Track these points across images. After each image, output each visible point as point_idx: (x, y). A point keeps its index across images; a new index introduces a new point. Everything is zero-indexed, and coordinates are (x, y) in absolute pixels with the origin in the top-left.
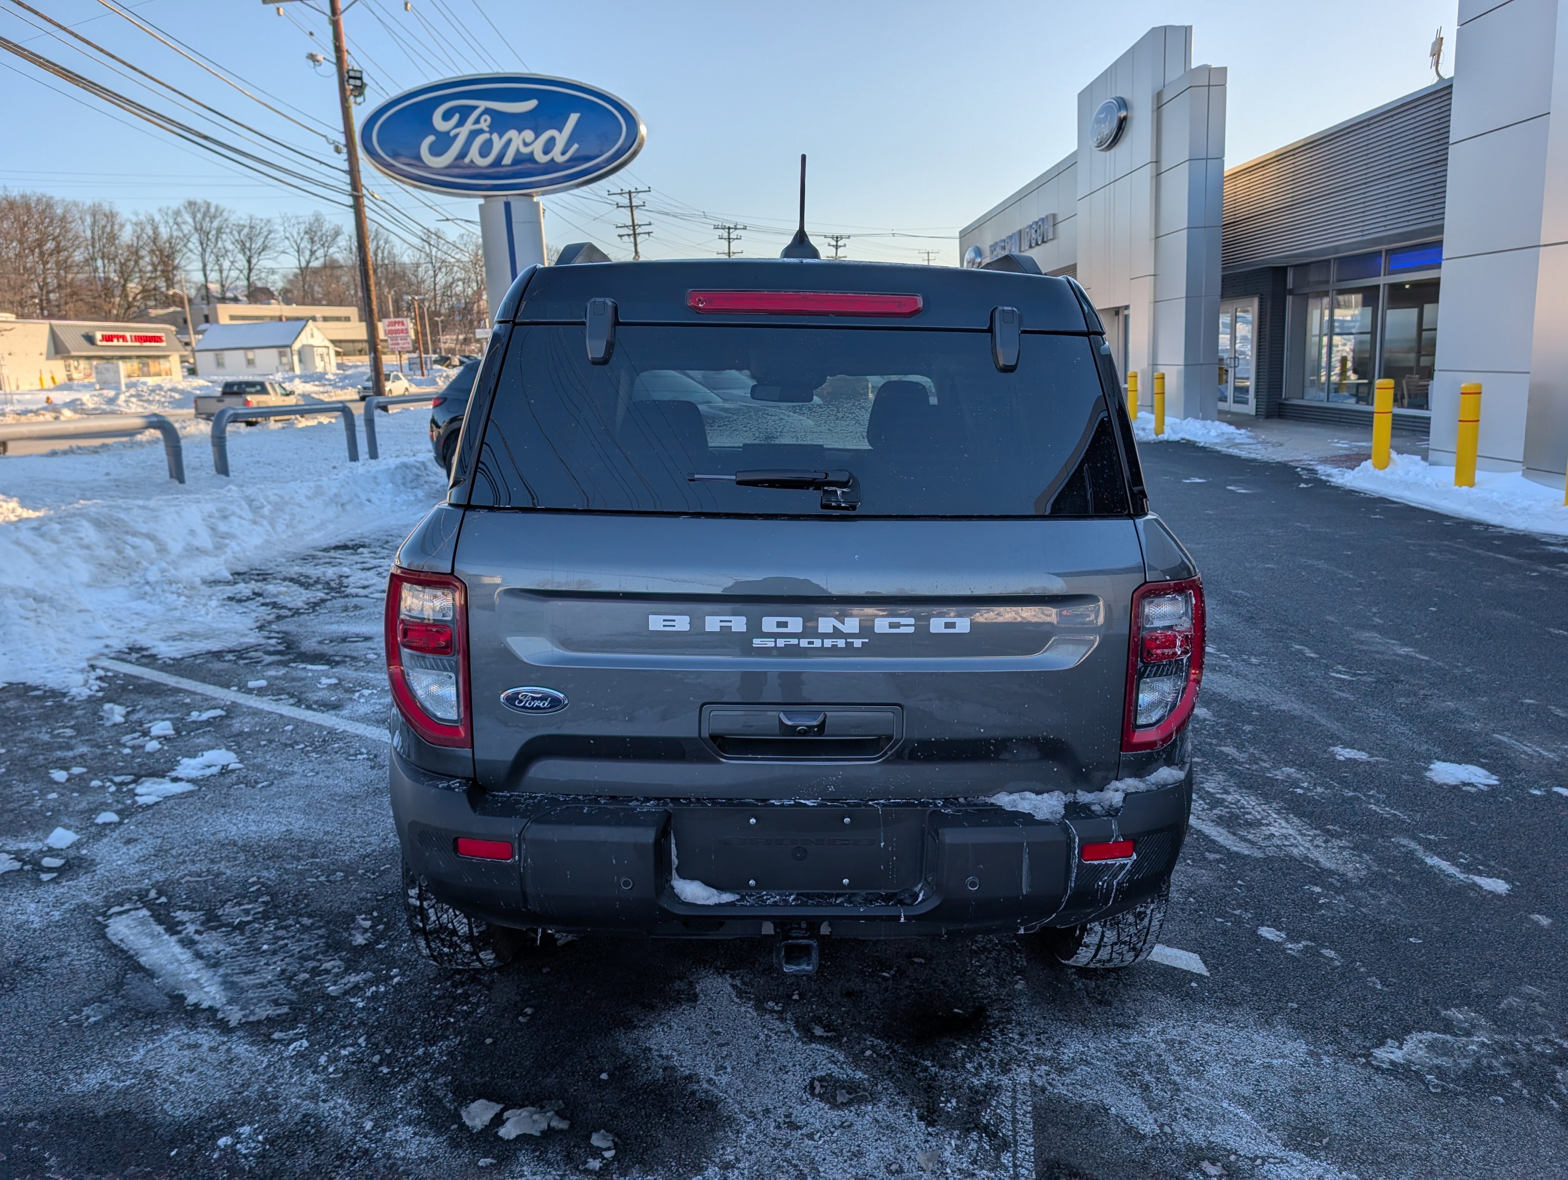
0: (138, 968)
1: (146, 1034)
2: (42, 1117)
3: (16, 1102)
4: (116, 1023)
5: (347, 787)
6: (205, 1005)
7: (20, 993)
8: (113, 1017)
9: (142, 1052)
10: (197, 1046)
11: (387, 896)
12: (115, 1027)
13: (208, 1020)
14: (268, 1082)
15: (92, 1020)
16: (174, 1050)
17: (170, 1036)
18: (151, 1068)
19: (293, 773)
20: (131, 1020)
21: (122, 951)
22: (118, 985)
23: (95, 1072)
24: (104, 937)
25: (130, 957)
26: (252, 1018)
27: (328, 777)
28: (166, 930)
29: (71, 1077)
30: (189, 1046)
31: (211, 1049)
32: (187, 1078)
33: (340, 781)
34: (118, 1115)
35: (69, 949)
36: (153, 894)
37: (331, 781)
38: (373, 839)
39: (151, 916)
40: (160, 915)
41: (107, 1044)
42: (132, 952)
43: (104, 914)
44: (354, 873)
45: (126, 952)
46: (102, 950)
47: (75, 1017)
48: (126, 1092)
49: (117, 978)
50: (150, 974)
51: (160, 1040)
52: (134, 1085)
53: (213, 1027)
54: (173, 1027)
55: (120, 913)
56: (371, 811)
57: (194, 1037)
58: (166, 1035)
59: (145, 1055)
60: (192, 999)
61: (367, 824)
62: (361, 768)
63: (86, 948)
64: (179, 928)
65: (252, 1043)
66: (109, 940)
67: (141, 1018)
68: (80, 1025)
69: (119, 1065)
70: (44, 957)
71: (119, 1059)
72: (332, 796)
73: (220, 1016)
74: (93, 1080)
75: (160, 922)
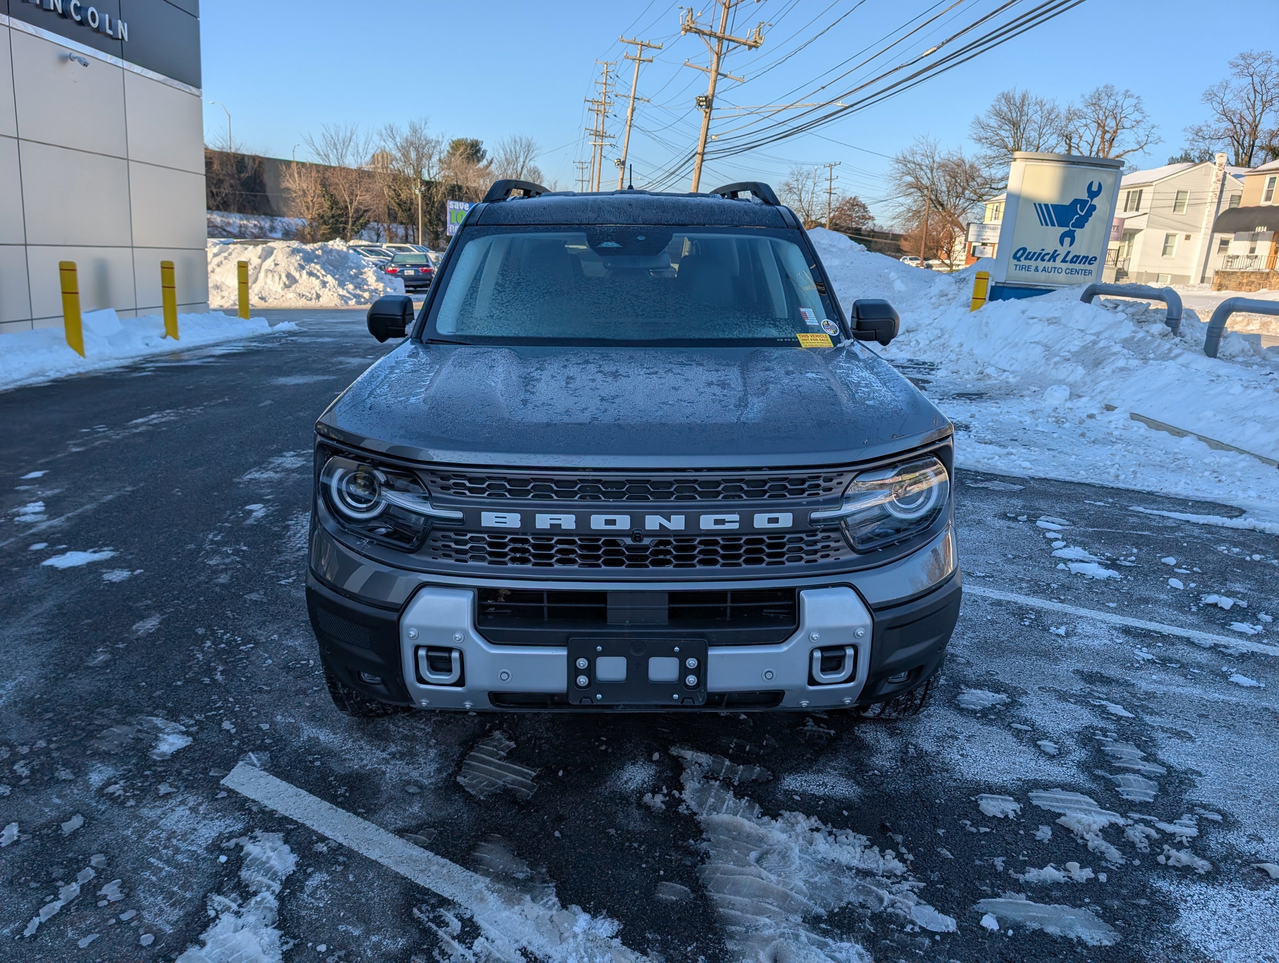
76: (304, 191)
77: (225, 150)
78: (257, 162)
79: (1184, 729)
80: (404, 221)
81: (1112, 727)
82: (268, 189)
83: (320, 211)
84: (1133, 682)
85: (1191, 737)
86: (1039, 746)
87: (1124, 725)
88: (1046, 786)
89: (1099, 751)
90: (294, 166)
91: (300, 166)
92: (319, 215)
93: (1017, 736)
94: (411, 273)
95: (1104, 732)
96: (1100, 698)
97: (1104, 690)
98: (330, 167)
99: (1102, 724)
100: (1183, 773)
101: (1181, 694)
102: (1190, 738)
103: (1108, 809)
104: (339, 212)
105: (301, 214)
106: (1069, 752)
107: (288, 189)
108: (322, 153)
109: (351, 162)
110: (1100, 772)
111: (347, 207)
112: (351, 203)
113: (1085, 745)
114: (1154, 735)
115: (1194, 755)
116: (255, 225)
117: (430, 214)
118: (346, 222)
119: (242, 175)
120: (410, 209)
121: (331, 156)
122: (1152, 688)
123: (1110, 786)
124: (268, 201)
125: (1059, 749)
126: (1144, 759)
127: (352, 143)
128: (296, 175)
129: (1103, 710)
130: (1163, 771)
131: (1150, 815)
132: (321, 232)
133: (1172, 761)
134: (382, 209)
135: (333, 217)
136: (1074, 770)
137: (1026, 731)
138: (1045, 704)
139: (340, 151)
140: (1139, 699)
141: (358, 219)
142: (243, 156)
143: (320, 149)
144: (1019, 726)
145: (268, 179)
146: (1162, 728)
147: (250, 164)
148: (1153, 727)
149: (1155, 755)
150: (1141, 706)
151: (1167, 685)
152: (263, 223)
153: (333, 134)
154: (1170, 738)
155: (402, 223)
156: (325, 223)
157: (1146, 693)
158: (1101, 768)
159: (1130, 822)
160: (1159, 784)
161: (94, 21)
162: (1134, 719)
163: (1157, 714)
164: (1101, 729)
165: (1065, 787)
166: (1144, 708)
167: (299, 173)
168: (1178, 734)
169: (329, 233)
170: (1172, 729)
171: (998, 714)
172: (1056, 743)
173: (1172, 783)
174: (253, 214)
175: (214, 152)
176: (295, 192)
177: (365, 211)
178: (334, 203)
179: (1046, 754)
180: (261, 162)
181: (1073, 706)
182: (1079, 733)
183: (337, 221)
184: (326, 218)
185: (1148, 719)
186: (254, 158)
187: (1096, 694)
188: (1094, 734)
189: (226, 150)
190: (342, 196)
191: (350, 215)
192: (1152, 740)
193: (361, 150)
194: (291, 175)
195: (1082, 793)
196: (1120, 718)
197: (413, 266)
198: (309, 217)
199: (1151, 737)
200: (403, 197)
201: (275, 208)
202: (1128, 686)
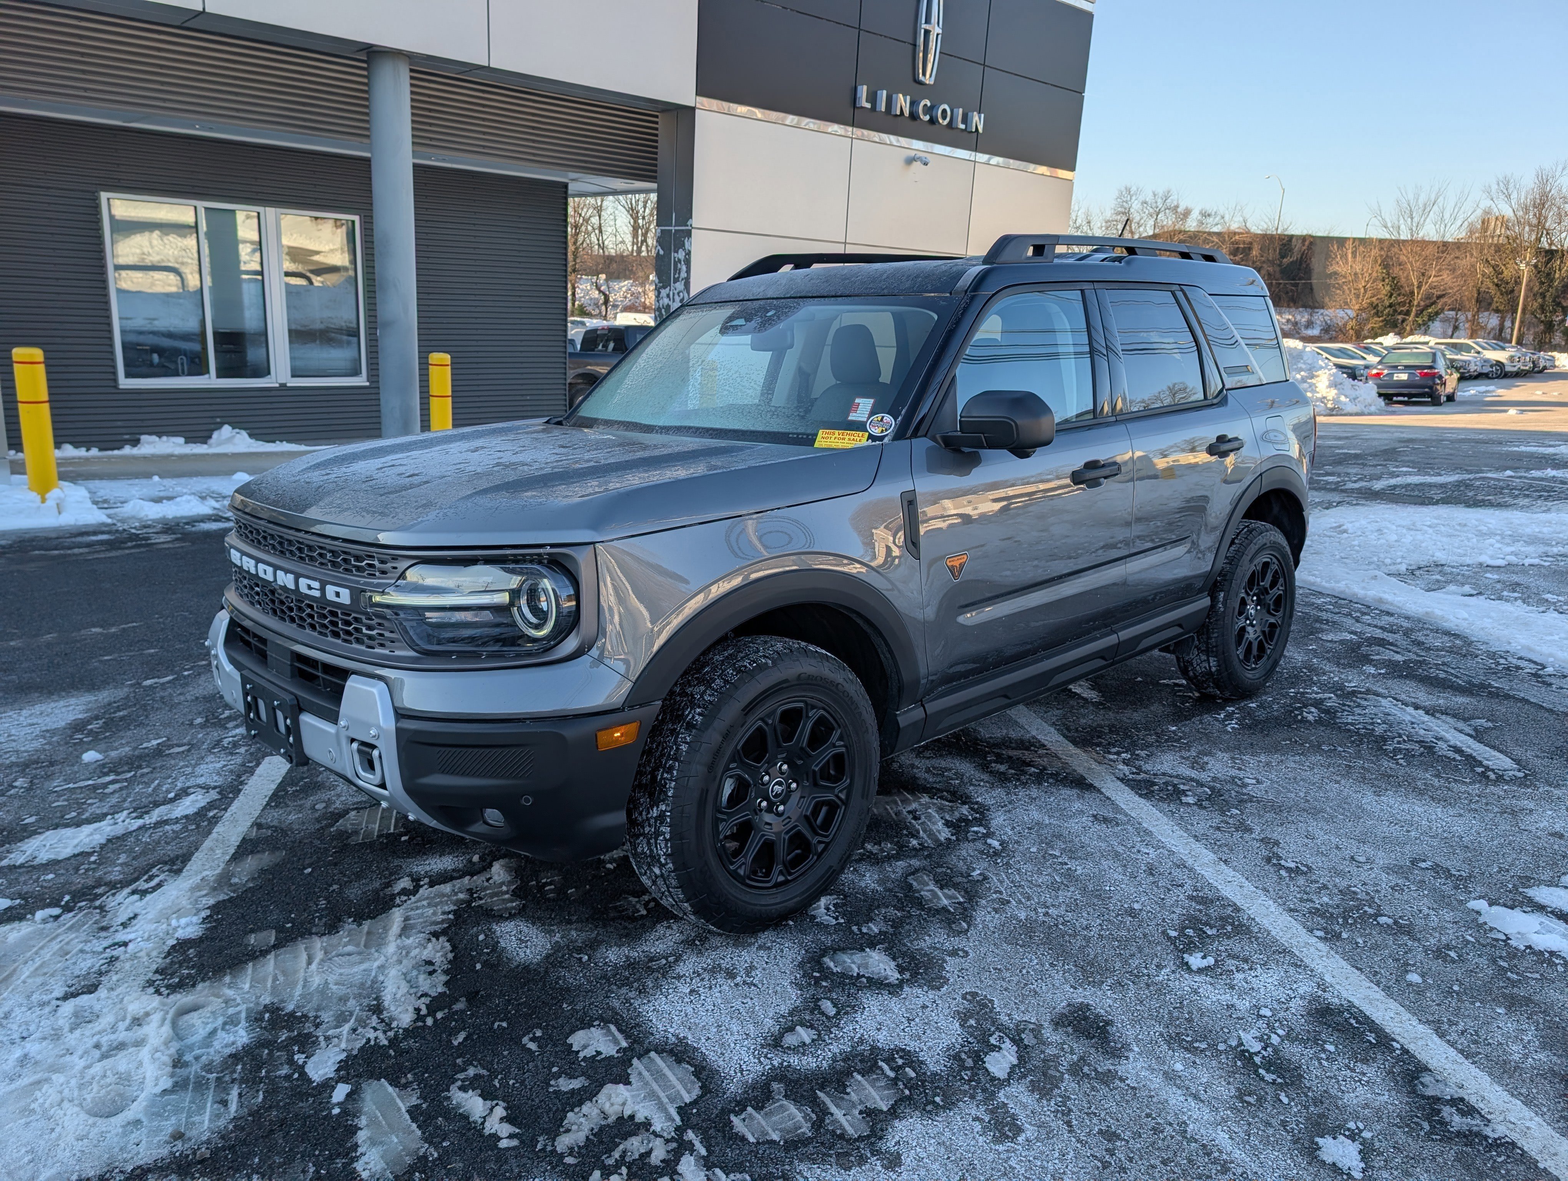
5: (1315, 827)
11: (1289, 726)
19: (1388, 869)
27: (1337, 847)
33: (1321, 837)
37: (1335, 840)
38: (1293, 765)
44: (1312, 746)
56: (1289, 791)
61: (1295, 779)
62: (1293, 847)
72: (1331, 819)
76: (1356, 274)
77: (1269, 232)
78: (1307, 243)
80: (1501, 308)
82: (1315, 276)
83: (1374, 299)
90: (1349, 245)
91: (1357, 243)
92: (1371, 304)
94: (1404, 377)
98: (1398, 242)
104: (1401, 299)
105: (1346, 303)
107: (1336, 273)
108: (1389, 225)
109: (1430, 232)
111: (1412, 293)
112: (1419, 287)
116: (1288, 321)
117: (1544, 297)
118: (1408, 313)
119: (1285, 260)
120: (1512, 291)
121: (1403, 227)
124: (1312, 289)
127: (1436, 207)
128: (1350, 256)
132: (1369, 326)
134: (1469, 293)
135: (1390, 306)
139: (1416, 220)
141: (1427, 307)
142: (1291, 237)
143: (1388, 220)
145: (1316, 264)
147: (1297, 246)
152: (1298, 317)
153: (1411, 197)
155: (1497, 311)
156: (1377, 314)
161: (944, 118)
167: (1354, 254)
169: (1380, 328)
174: (1289, 306)
175: (1256, 235)
176: (1345, 277)
177: (1439, 297)
178: (1396, 287)
180: (1311, 243)
183: (1395, 311)
184: (1380, 308)
186: (1304, 238)
189: (1272, 231)
190: (1407, 278)
191: (1415, 303)
193: (1447, 215)
194: (1344, 257)
197: (1407, 367)
198: (1357, 307)
200: (1507, 274)
201: (1318, 299)
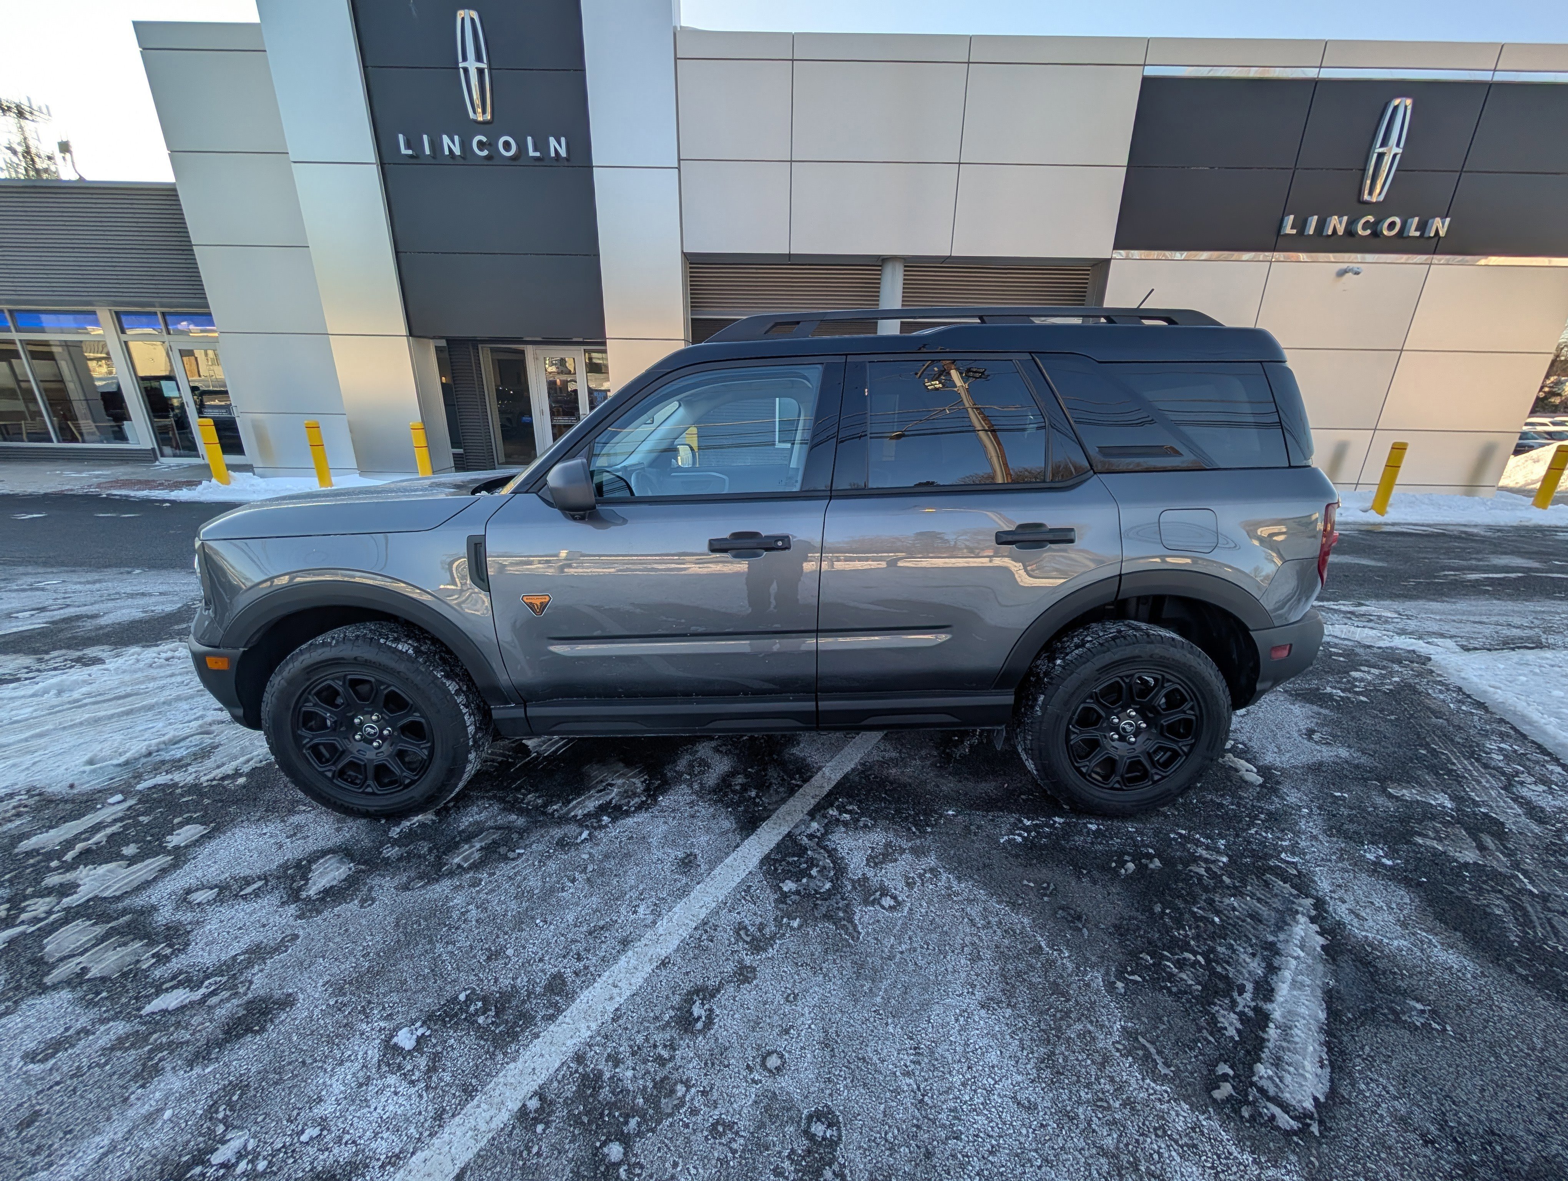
0: (1333, 1014)
1: (1382, 952)
2: (1511, 970)
3: (1530, 998)
4: (1399, 983)
6: (1316, 927)
7: (1483, 1117)
8: (1398, 991)
9: (1396, 943)
10: (1351, 911)
12: (1402, 979)
13: (1325, 918)
14: (1330, 860)
15: (1419, 1006)
16: (1371, 924)
17: (1364, 933)
18: (1398, 928)
20: (1384, 973)
21: (1330, 1051)
22: (1368, 1015)
23: (1445, 962)
24: (1333, 1092)
25: (1329, 1033)
26: (1295, 892)
28: (1264, 1027)
29: (1469, 976)
30: (1357, 916)
31: (1344, 902)
32: (1379, 903)
34: (1446, 923)
35: (1388, 1120)
36: (1226, 1090)
39: (1259, 1060)
40: (1248, 1052)
41: (1420, 973)
42: (1322, 1037)
43: (1304, 1131)
45: (1327, 1044)
46: (1350, 1075)
47: (1435, 1025)
48: (1429, 931)
49: (1363, 1024)
50: (1330, 997)
51: (1374, 938)
52: (1420, 929)
53: (1326, 912)
54: (1355, 937)
55: (1285, 1107)
57: (1347, 918)
58: (1366, 937)
59: (1396, 938)
60: (1321, 940)
63: (1365, 1099)
64: (1251, 1014)
65: (1314, 882)
66: (1332, 1080)
67: (1374, 966)
68: (1433, 1011)
69: (1422, 950)
70: (1426, 1143)
71: (1419, 954)
73: (1313, 913)
74: (1452, 959)
75: (1261, 1043)
79: (52, 1062)
81: (157, 973)
84: (197, 1070)
85: (33, 1061)
86: (212, 889)
87: (145, 988)
88: (164, 872)
89: (147, 936)
93: (245, 878)
95: (161, 959)
96: (213, 993)
97: (221, 1013)
99: (175, 964)
100: (22, 999)
101: (96, 1131)
102: (31, 1057)
103: (88, 901)
106: (177, 909)
110: (127, 918)
113: (168, 929)
114: (94, 1013)
115: (15, 1037)
122: (158, 1090)
123: (103, 918)
125: (190, 903)
126: (85, 970)
129: (190, 982)
130: (48, 980)
131: (39, 929)
133: (45, 1003)
136: (154, 900)
137: (241, 890)
138: (264, 926)
140: (160, 1048)
144: (255, 886)
146: (87, 1032)
148: (103, 1021)
149: (74, 989)
150: (146, 1039)
151: (135, 1127)
154: (67, 1030)
157: (157, 1071)
158: (128, 924)
159: (56, 909)
160: (46, 963)
162: (139, 1009)
163: (112, 1049)
164: (167, 958)
165: (146, 885)
166: (138, 1039)
168: (57, 1046)
170: (72, 1046)
171: (293, 879)
172: (199, 904)
173: (30, 977)
179: (197, 890)
181: (233, 953)
182: (189, 932)
185: (120, 1028)
187: (225, 994)
188: (170, 946)
192: (91, 1004)
195: (126, 892)
196: (159, 991)
199: (96, 1004)
202: (197, 1055)
